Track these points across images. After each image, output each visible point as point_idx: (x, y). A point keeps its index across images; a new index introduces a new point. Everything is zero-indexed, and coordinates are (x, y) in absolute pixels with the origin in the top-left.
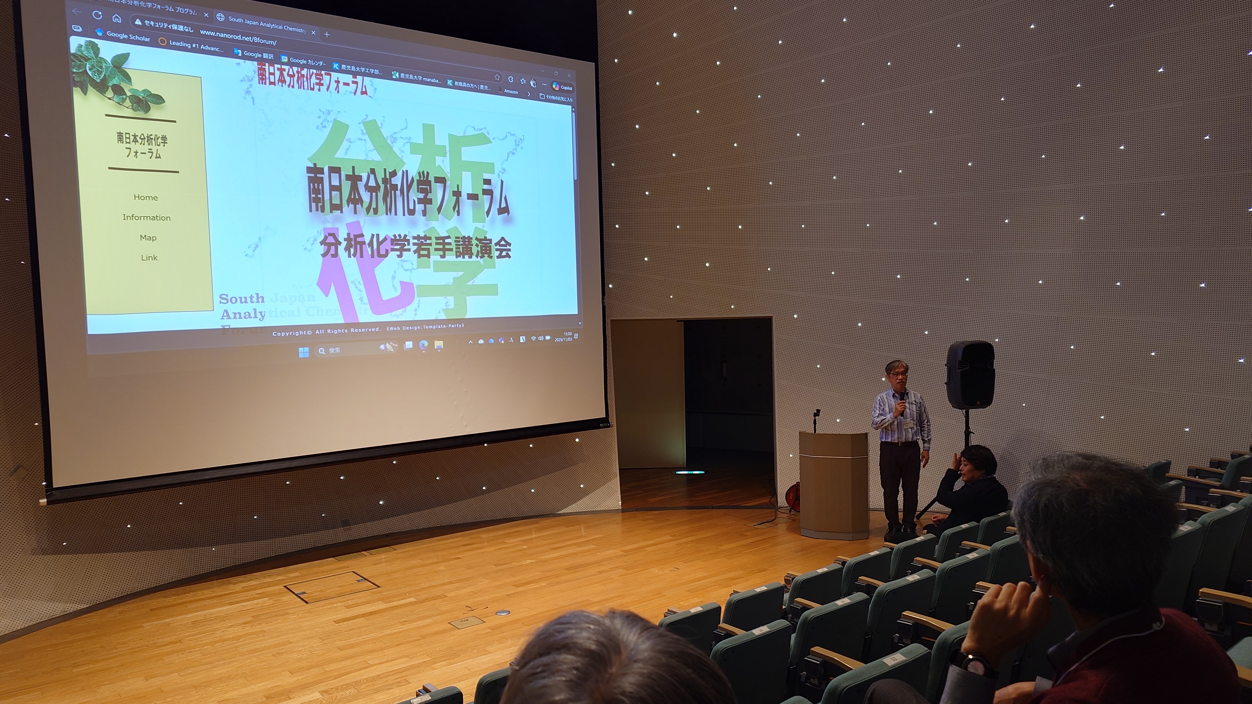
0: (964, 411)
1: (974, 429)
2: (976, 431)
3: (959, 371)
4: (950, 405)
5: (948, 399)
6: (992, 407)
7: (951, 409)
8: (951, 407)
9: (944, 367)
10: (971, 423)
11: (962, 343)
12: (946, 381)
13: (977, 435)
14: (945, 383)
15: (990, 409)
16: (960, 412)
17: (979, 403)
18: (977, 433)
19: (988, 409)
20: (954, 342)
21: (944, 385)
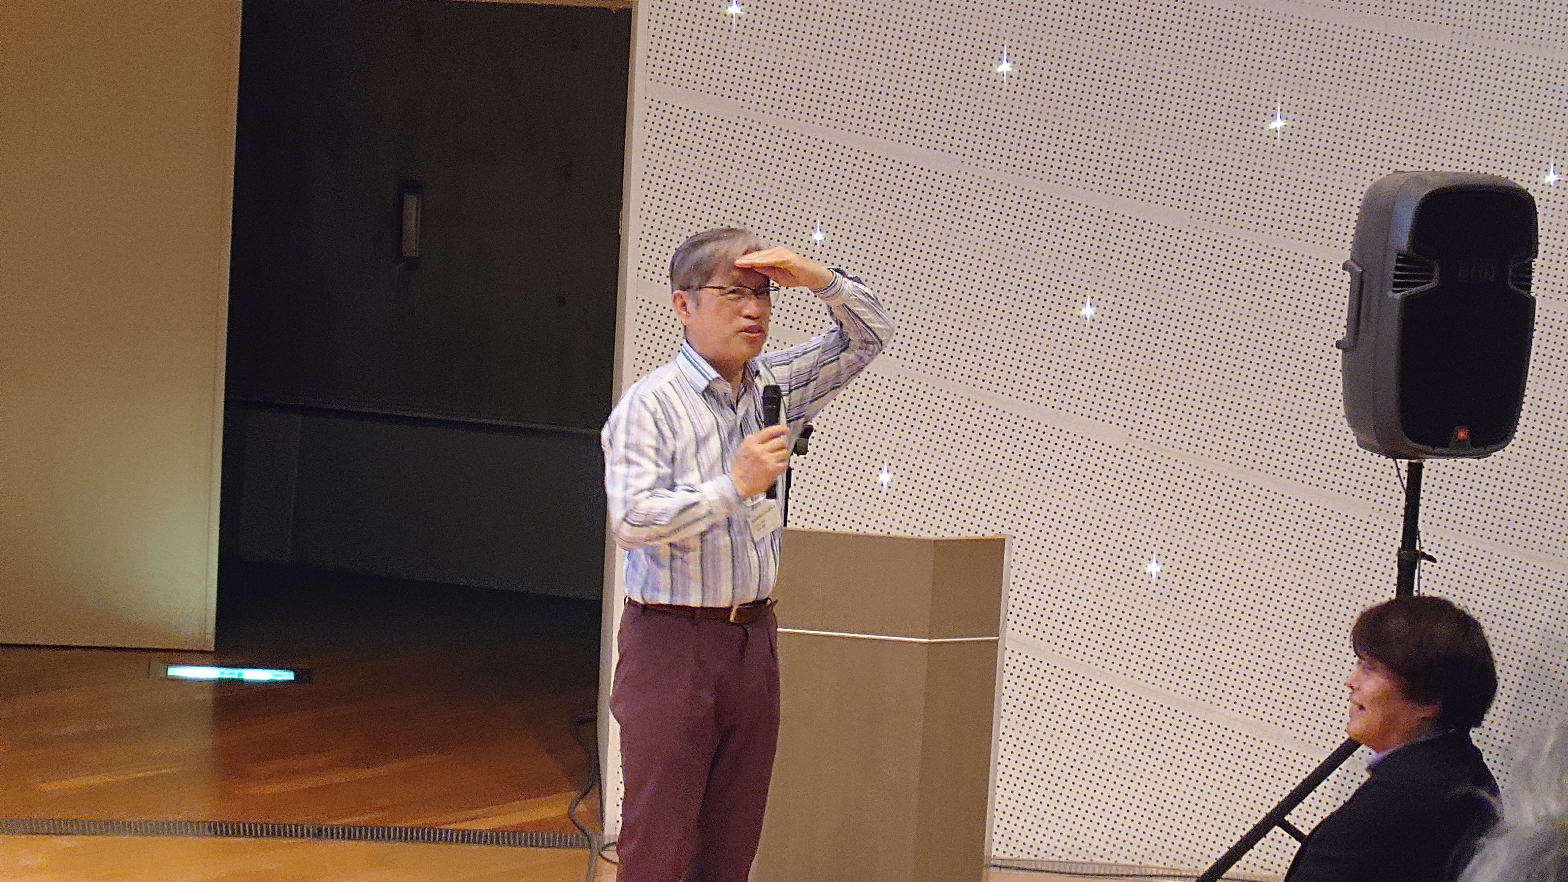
0: (1404, 464)
1: (1437, 541)
2: (1442, 550)
3: (1398, 296)
4: (1351, 436)
5: (1342, 412)
6: (1514, 457)
7: (1353, 453)
8: (1355, 446)
9: (1339, 276)
10: (1428, 519)
11: (1418, 179)
12: (1341, 332)
13: (1444, 566)
14: (1338, 345)
15: (1505, 462)
16: (1387, 470)
17: (1462, 435)
18: (1446, 559)
19: (1498, 460)
20: (1385, 172)
21: (1335, 350)
